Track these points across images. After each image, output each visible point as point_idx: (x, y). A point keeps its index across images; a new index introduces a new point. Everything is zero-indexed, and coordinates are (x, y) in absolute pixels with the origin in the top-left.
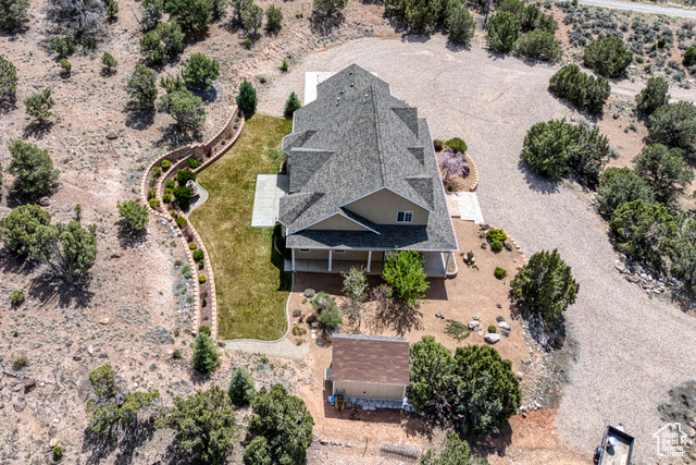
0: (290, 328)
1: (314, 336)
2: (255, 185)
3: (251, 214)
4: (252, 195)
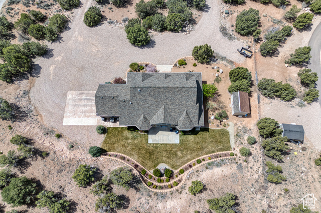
0: (224, 128)
1: (225, 120)
2: (154, 145)
3: (173, 144)
4: (162, 144)
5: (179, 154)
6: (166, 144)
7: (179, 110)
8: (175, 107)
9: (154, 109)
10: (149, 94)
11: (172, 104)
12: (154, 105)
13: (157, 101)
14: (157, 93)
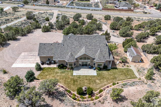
2: (78, 76)
3: (92, 76)
4: (83, 76)
5: (97, 81)
6: (87, 76)
7: (95, 49)
8: (92, 48)
9: (78, 49)
10: (75, 39)
11: (90, 45)
12: (78, 46)
13: (80, 44)
14: (80, 39)
